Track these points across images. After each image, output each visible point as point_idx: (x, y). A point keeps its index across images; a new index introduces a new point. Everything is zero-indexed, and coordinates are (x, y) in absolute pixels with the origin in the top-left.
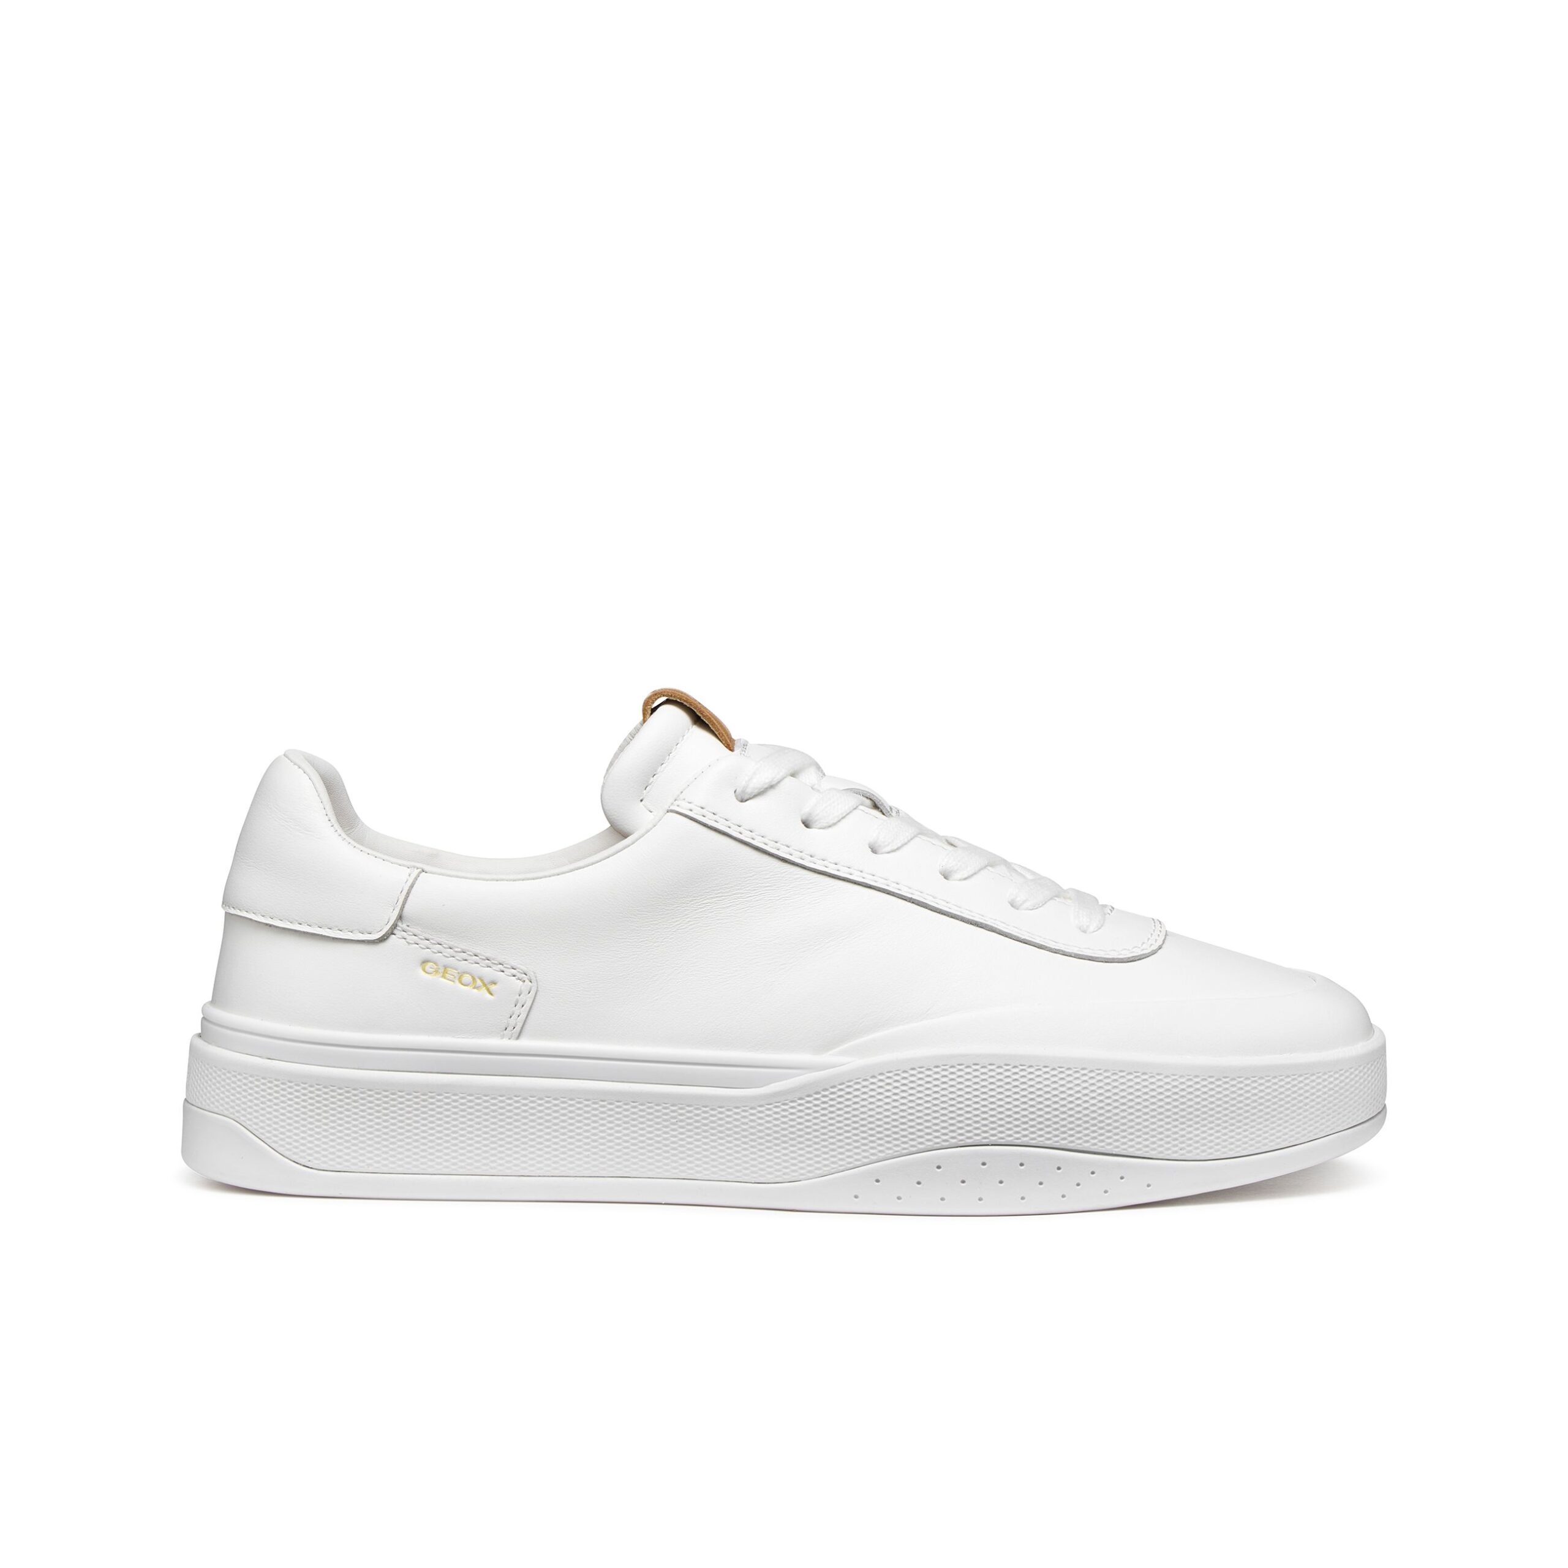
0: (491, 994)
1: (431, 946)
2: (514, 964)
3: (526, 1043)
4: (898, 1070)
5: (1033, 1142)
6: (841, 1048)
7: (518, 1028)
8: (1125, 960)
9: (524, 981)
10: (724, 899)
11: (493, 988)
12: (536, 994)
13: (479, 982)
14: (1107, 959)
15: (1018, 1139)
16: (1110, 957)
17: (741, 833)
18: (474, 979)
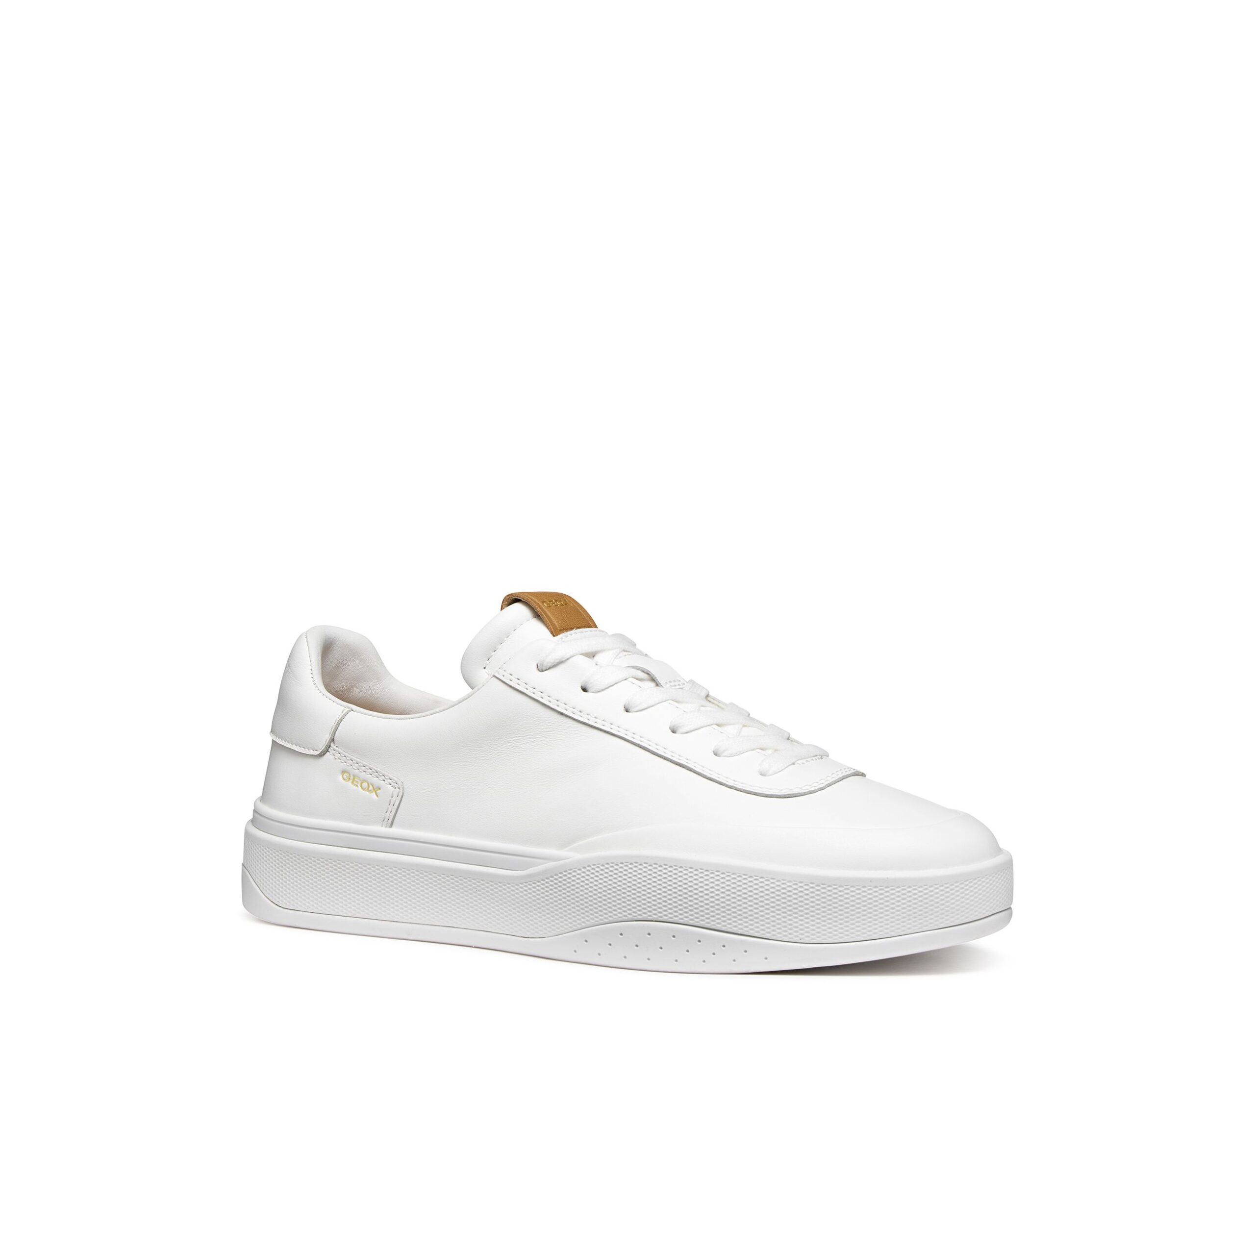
0: (377, 796)
1: (347, 761)
2: (391, 776)
3: (395, 831)
4: (599, 864)
5: (681, 921)
6: (575, 845)
7: (390, 820)
8: (782, 796)
9: (395, 788)
10: (520, 739)
11: (378, 792)
12: (402, 797)
13: (371, 787)
14: (768, 795)
15: (671, 918)
16: (770, 793)
17: (534, 693)
18: (369, 785)
